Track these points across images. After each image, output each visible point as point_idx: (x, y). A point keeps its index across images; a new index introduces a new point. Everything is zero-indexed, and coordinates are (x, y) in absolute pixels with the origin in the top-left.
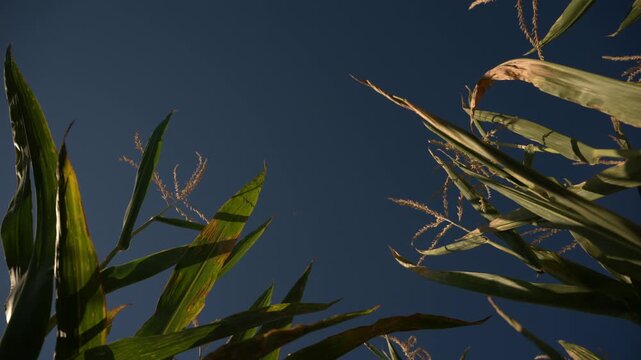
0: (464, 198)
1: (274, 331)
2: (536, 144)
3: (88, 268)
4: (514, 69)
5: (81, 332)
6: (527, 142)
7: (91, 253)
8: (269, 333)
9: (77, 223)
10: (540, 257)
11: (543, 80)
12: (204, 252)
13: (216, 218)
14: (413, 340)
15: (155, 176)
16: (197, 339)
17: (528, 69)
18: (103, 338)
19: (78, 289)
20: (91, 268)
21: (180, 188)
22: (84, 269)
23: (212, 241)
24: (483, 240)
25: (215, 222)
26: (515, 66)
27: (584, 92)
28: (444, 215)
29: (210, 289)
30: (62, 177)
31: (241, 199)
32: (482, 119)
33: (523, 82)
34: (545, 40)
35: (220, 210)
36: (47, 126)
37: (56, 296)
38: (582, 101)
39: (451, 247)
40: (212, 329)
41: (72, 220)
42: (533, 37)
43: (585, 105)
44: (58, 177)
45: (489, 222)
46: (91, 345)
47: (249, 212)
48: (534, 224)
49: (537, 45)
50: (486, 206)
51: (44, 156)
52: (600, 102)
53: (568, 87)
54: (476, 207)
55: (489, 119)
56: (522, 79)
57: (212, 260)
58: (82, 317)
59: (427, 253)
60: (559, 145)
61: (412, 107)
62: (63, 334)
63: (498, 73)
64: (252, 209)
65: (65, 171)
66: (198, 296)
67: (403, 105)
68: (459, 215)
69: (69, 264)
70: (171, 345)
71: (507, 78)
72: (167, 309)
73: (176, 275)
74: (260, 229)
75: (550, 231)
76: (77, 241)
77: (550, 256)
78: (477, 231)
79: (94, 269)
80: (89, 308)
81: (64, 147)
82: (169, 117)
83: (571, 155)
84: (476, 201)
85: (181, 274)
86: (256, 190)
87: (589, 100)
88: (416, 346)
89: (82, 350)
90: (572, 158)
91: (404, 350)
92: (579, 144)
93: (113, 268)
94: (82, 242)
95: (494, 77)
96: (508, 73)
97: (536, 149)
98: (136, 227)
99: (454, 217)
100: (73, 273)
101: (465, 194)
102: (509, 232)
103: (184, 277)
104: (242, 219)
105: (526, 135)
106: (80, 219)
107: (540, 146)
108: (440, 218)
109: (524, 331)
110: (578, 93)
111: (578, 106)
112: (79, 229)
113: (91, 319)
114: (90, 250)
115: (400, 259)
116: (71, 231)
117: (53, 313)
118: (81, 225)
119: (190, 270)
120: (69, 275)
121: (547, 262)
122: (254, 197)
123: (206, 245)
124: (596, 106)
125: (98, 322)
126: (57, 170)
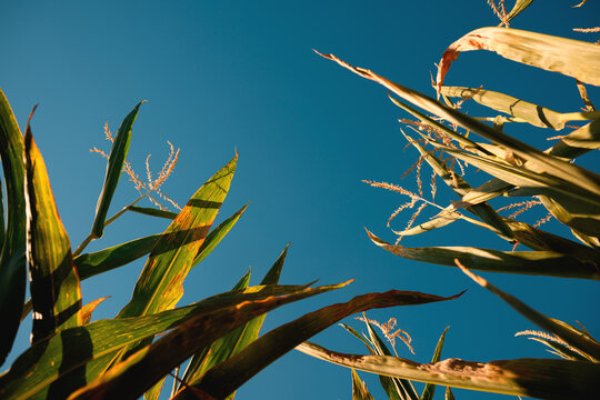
0: (437, 175)
1: (247, 302)
2: (503, 114)
3: (60, 250)
4: (477, 39)
5: (56, 313)
6: (495, 113)
7: (63, 236)
8: (242, 304)
9: (47, 205)
10: (513, 228)
11: (506, 47)
12: (178, 239)
13: (189, 204)
14: (392, 322)
15: (126, 167)
16: (174, 320)
17: (492, 38)
18: (78, 320)
19: (52, 271)
20: (63, 250)
21: (153, 179)
22: (56, 252)
23: (187, 228)
24: (456, 216)
25: (188, 209)
26: (479, 36)
27: (545, 55)
28: (418, 194)
29: (186, 275)
30: (29, 160)
31: (214, 185)
32: (452, 95)
33: (488, 51)
34: (512, 12)
35: (192, 198)
36: (13, 117)
37: (29, 278)
38: (544, 65)
39: (426, 225)
40: (189, 311)
41: (41, 203)
42: (500, 10)
43: (547, 69)
44: (25, 160)
45: (462, 196)
46: (67, 326)
47: (222, 198)
48: (506, 195)
49: (505, 18)
50: (458, 181)
51: (12, 147)
52: (562, 64)
53: (531, 52)
54: (448, 182)
55: (458, 94)
56: (485, 48)
57: (187, 247)
58: (57, 298)
59: (403, 233)
60: (526, 113)
61: (375, 78)
62: (39, 316)
63: (463, 45)
64: (225, 195)
65: (32, 154)
66: (174, 282)
67: (366, 77)
68: (433, 193)
69: (41, 247)
70: (148, 326)
71: (472, 48)
72: (143, 295)
73: (151, 262)
74: (235, 216)
75: (524, 206)
76: (48, 224)
77: (522, 227)
78: (451, 207)
79: (66, 252)
80: (63, 289)
81: (29, 130)
82: (138, 106)
83: (538, 123)
84: (448, 177)
85: (156, 261)
86: (228, 177)
87: (552, 63)
88: (396, 328)
89: (58, 330)
90: (539, 126)
91: (385, 332)
92: (545, 111)
93: (87, 255)
94: (53, 225)
95: (459, 49)
96: (472, 43)
97: (504, 120)
98: (109, 216)
99: (427, 195)
100: (45, 255)
101: (438, 171)
102: (482, 205)
103: (160, 262)
104: (216, 205)
105: (494, 107)
106: (49, 202)
107: (508, 116)
108: (415, 198)
109: (489, 287)
110: (539, 57)
111: (540, 70)
112: (49, 212)
113: (66, 299)
114: (62, 233)
115: (376, 239)
116: (41, 214)
117: (28, 298)
118: (51, 207)
119: (165, 257)
120: (41, 257)
121: (520, 233)
122: (227, 183)
123: (179, 232)
124: (557, 69)
125: (73, 303)
126: (24, 153)
